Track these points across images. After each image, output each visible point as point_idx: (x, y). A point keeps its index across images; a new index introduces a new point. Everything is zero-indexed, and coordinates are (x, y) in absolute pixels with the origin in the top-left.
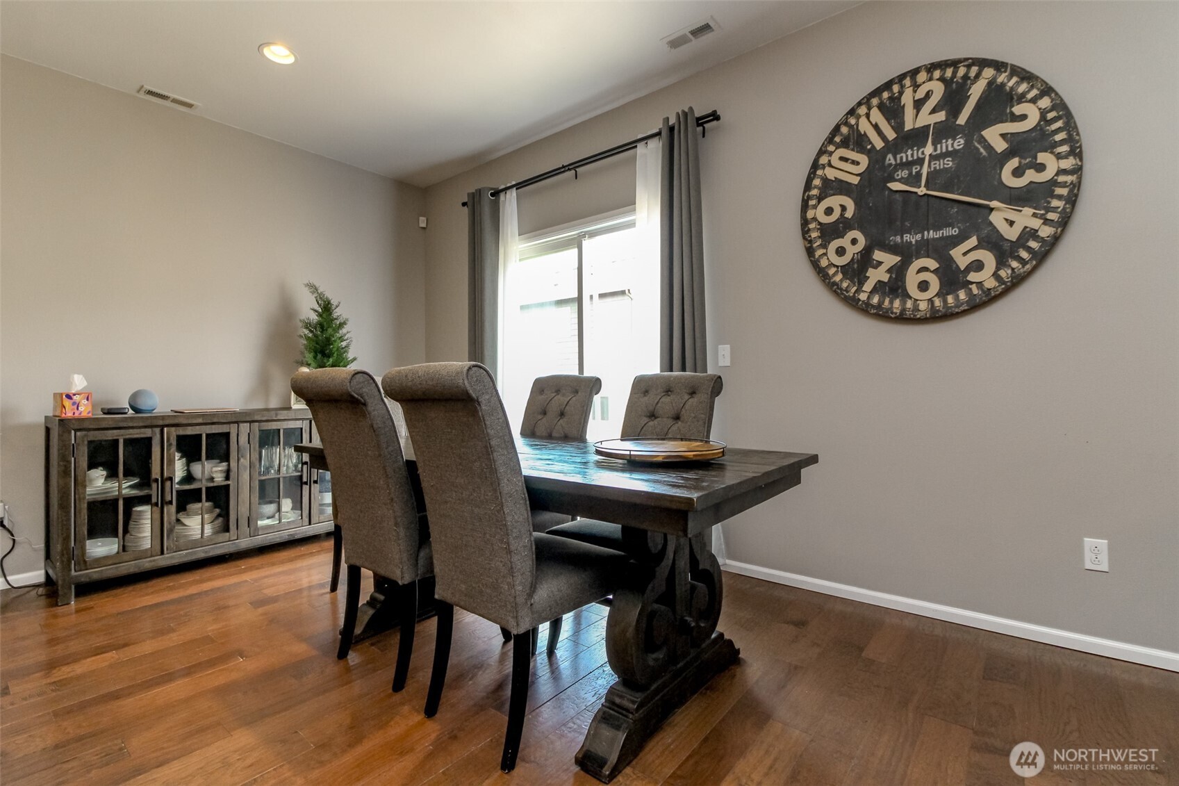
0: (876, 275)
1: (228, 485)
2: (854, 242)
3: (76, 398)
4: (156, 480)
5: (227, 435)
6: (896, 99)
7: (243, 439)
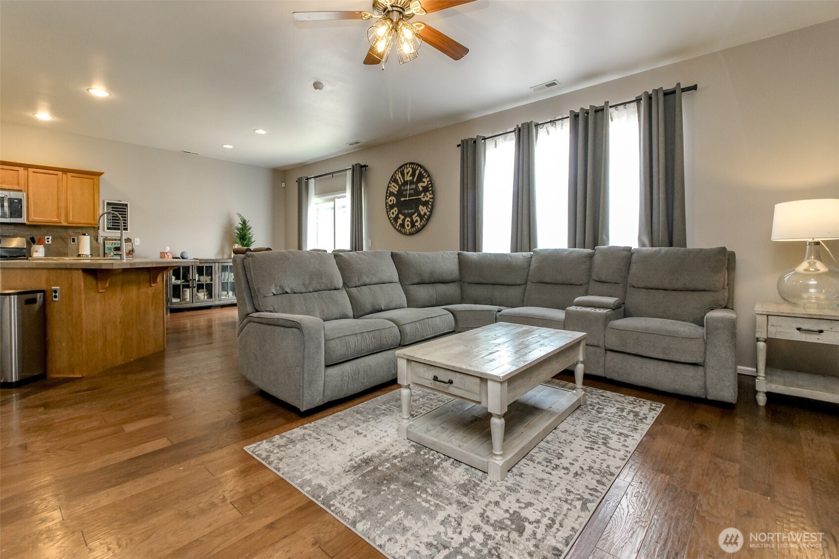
0: (400, 221)
1: (212, 283)
2: (395, 210)
3: (168, 254)
4: (191, 280)
5: (212, 267)
6: (403, 171)
7: (217, 268)
